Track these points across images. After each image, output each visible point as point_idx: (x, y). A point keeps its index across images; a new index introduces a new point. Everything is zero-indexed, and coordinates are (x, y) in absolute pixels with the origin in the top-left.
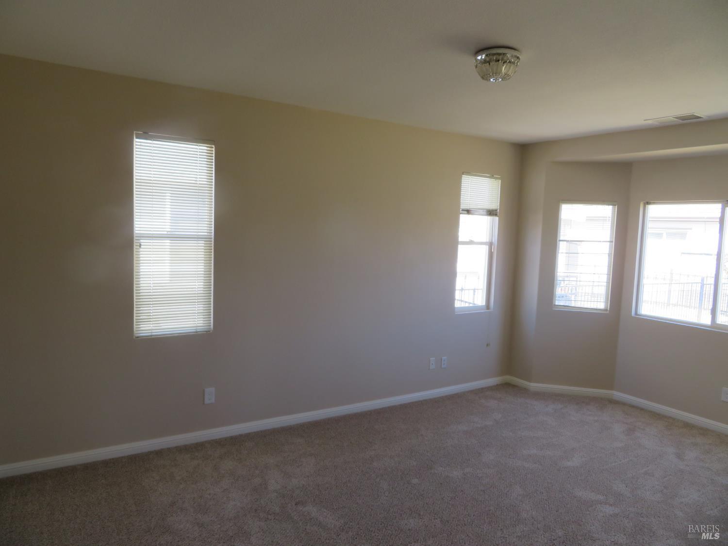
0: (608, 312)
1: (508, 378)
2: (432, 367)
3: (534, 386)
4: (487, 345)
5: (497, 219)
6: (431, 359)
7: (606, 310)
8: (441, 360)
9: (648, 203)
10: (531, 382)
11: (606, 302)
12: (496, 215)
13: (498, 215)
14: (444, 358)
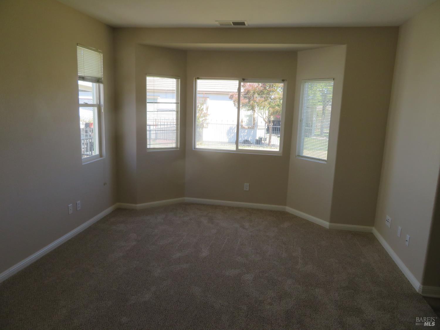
0: (179, 149)
1: (118, 204)
2: (71, 212)
3: (140, 206)
4: (104, 184)
5: (102, 86)
6: (69, 205)
7: (177, 148)
8: (77, 204)
9: (198, 78)
10: (137, 204)
11: (177, 143)
12: (102, 82)
13: (103, 82)
14: (79, 202)
